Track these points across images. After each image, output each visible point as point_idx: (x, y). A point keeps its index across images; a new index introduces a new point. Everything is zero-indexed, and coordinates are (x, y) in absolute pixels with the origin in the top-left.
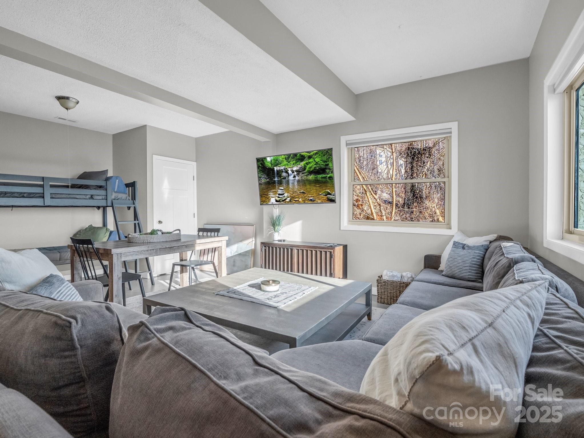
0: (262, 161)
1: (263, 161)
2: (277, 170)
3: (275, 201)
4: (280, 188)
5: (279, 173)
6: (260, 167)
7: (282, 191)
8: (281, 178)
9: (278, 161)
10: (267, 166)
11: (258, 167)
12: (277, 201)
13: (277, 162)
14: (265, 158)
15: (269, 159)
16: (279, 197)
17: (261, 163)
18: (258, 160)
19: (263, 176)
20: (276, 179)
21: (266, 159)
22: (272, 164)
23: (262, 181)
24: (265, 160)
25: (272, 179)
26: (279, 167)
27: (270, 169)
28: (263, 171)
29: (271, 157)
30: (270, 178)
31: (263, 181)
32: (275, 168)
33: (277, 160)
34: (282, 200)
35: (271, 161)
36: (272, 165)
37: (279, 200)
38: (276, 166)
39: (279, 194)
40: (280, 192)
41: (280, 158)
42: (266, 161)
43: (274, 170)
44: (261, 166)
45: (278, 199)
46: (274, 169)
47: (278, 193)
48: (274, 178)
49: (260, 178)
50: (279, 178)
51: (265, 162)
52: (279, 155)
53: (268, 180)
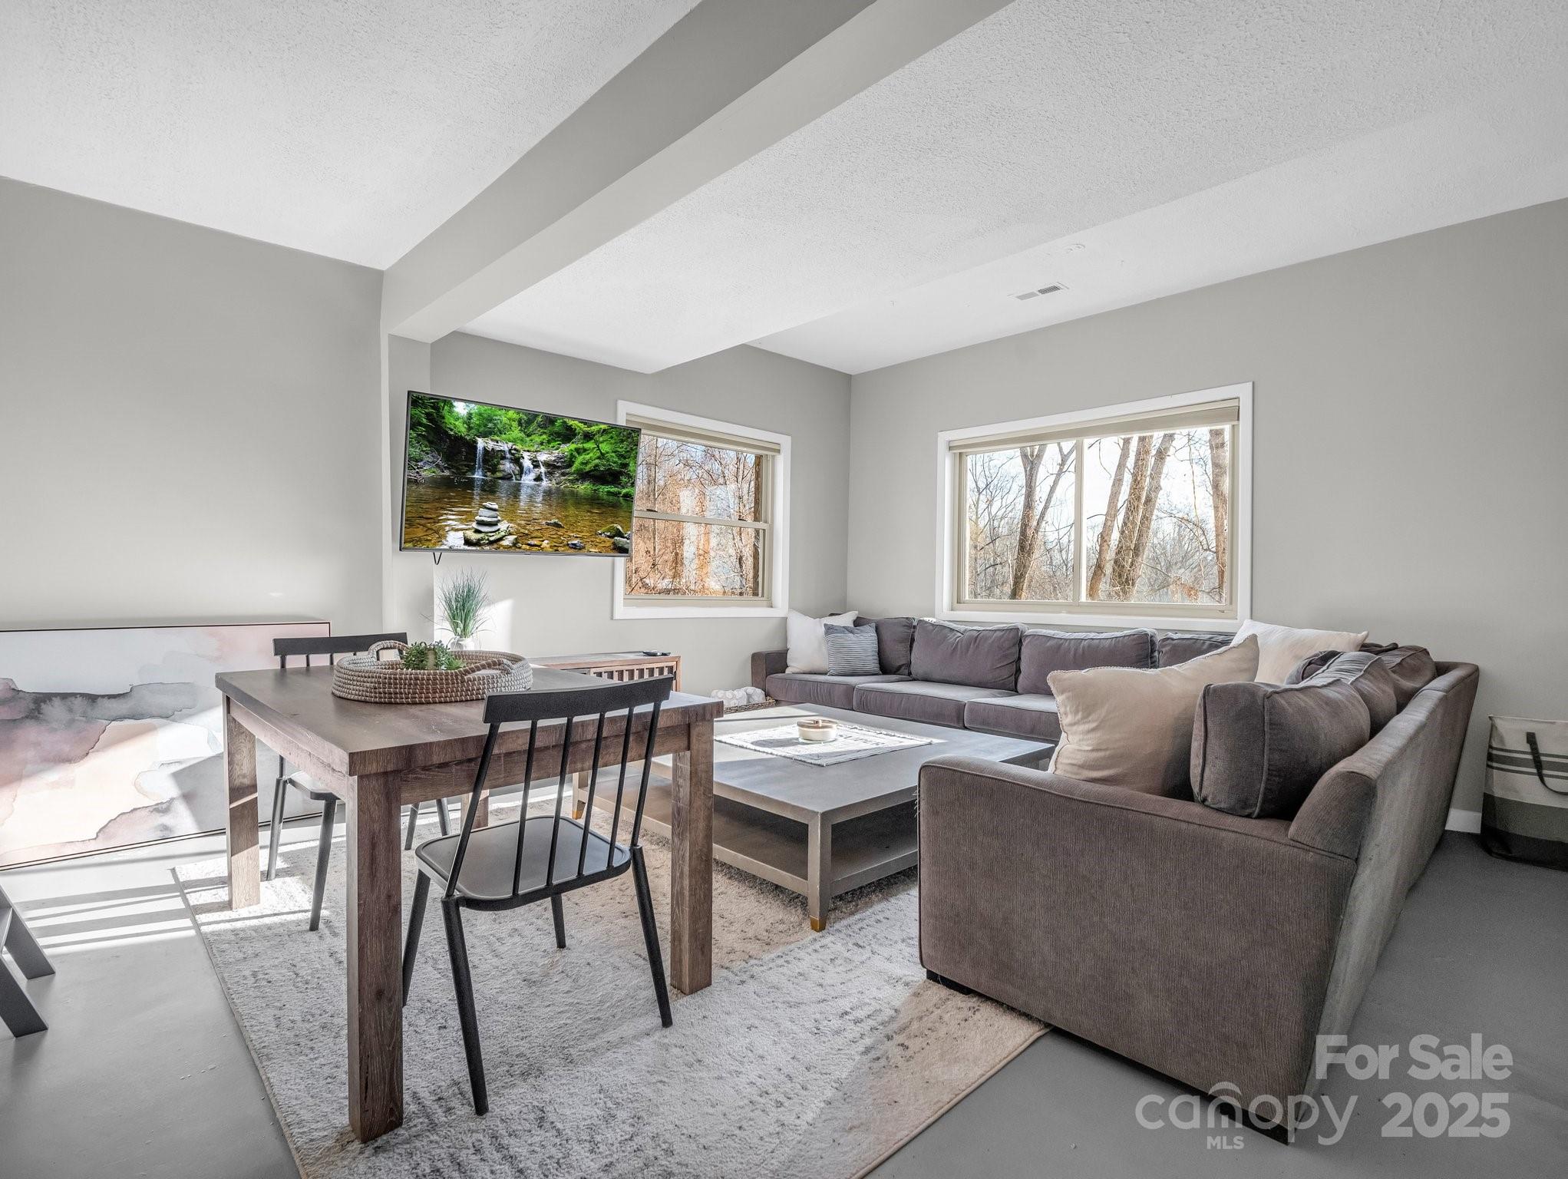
0: (433, 408)
1: (436, 407)
2: (484, 448)
3: (463, 542)
4: (487, 504)
5: (491, 459)
6: (421, 424)
7: (492, 513)
8: (495, 476)
9: (495, 424)
10: (451, 430)
11: (414, 424)
12: (468, 542)
13: (490, 425)
14: (448, 402)
15: (461, 409)
16: (477, 531)
17: (428, 415)
18: (415, 400)
19: (428, 458)
20: (478, 475)
21: (452, 406)
22: (472, 425)
23: (423, 474)
24: (446, 407)
25: (464, 473)
26: (492, 440)
27: (458, 440)
28: (431, 443)
29: (472, 405)
30: (458, 469)
31: (427, 473)
32: (481, 443)
33: (490, 420)
34: (488, 539)
35: (470, 417)
36: (470, 428)
37: (479, 540)
38: (484, 435)
39: (481, 523)
40: (484, 515)
41: (503, 418)
42: (451, 412)
43: (475, 448)
44: (424, 421)
45: (474, 537)
46: (476, 442)
47: (477, 518)
48: (472, 470)
49: (417, 461)
50: (489, 474)
51: (445, 412)
52: (501, 408)
53: (447, 473)
